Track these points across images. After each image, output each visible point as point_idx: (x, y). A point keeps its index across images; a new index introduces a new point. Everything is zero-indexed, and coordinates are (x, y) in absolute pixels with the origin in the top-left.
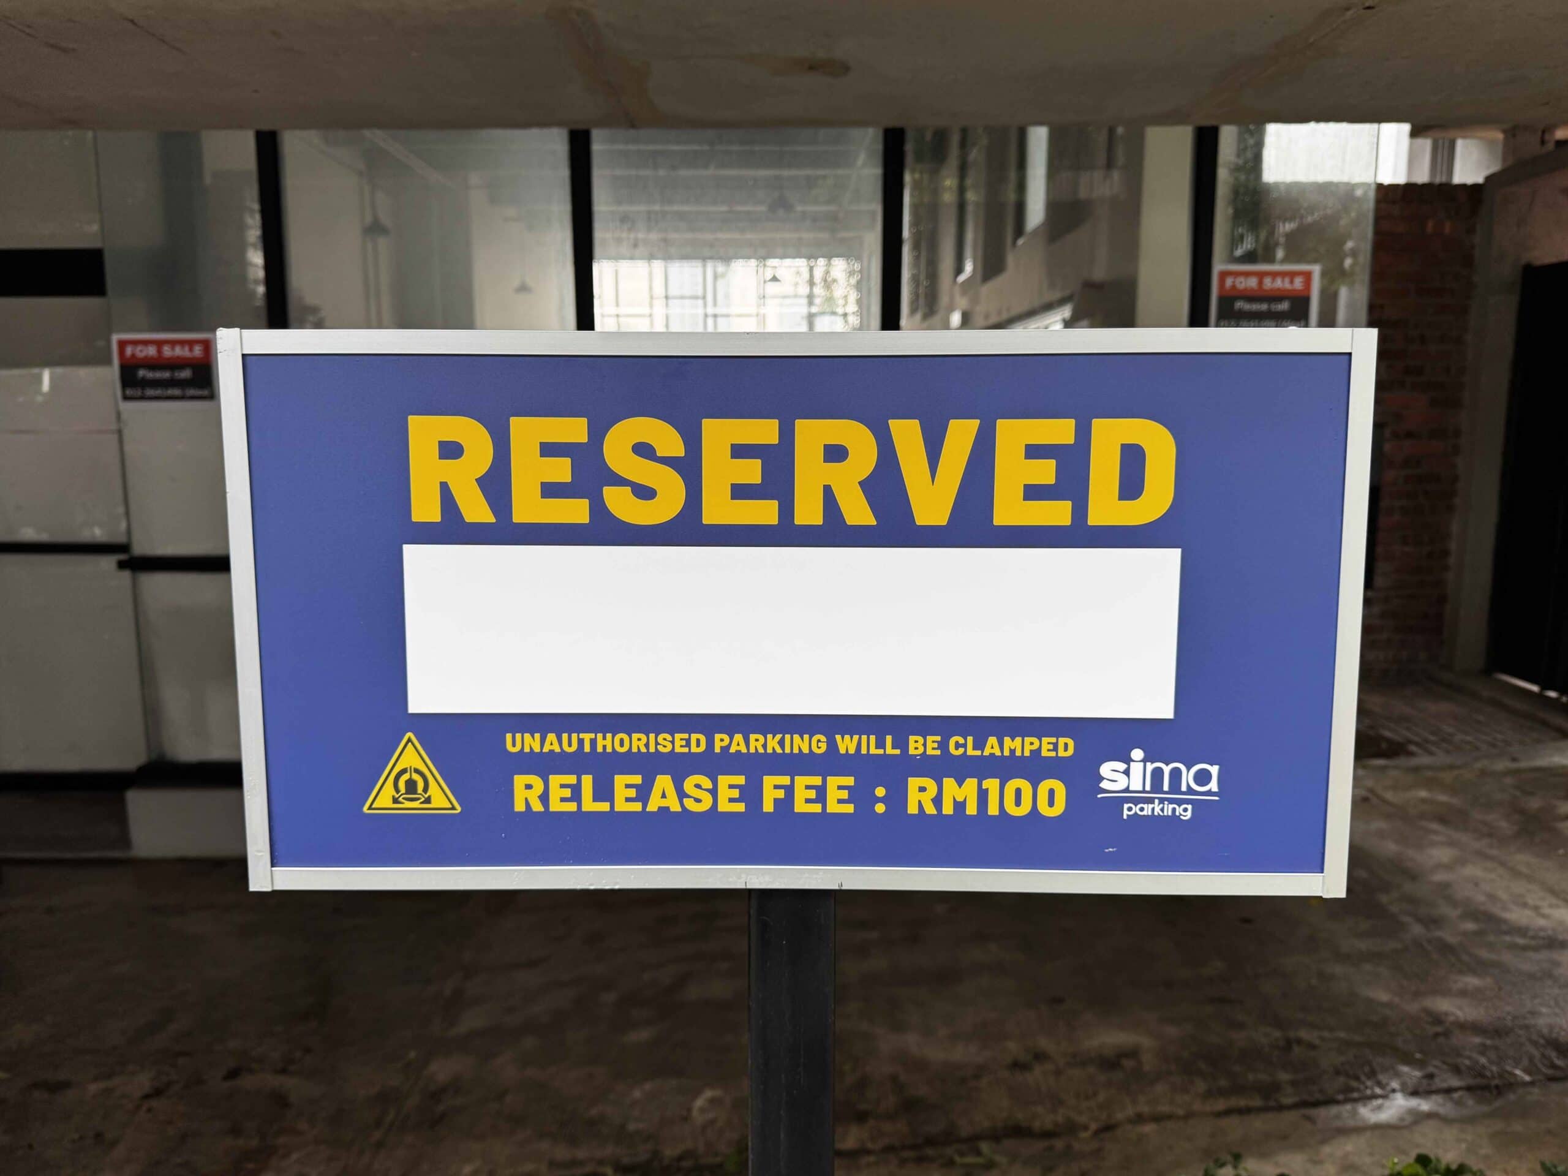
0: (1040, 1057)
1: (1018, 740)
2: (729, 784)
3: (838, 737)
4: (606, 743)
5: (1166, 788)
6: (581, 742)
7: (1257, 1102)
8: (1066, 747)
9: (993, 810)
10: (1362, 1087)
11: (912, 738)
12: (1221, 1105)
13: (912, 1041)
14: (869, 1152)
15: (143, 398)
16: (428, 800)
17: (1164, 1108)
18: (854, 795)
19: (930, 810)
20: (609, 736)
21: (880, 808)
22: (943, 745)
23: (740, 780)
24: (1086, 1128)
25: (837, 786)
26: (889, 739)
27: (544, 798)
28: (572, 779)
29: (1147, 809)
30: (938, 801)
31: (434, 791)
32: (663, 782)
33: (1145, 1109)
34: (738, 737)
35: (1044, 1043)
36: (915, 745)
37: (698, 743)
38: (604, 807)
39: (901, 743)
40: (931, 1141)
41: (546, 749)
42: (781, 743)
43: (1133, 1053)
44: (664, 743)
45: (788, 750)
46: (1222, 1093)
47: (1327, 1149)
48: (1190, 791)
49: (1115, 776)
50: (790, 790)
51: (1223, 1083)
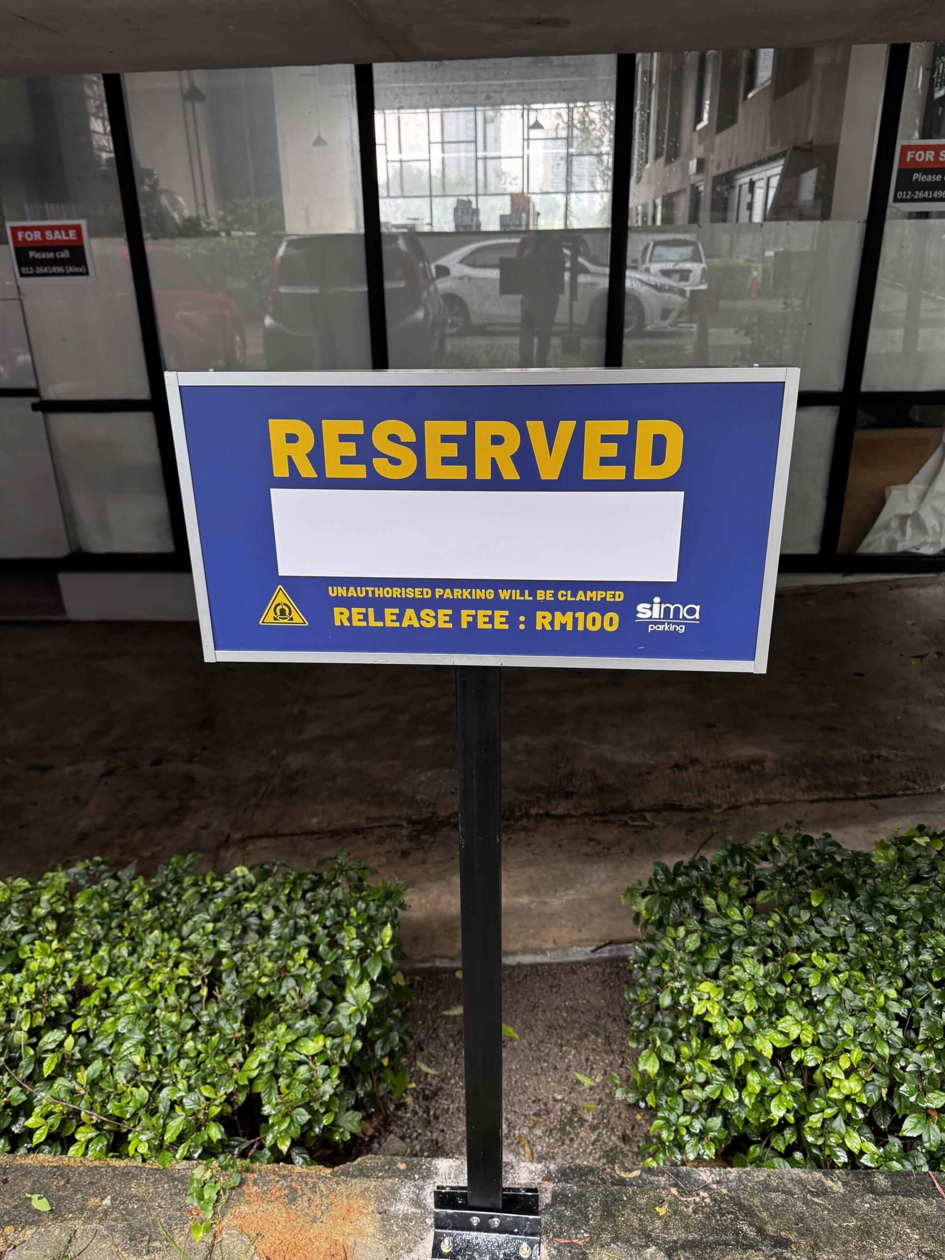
0: (694, 761)
1: (595, 592)
2: (444, 615)
3: (500, 591)
4: (380, 592)
5: (671, 617)
6: (367, 592)
7: (841, 794)
8: (620, 596)
9: (581, 628)
10: (917, 787)
11: (539, 592)
12: (815, 796)
13: (606, 750)
14: (572, 816)
15: (35, 275)
16: (291, 619)
17: (777, 797)
18: (509, 619)
19: (548, 628)
20: (381, 589)
21: (522, 627)
22: (555, 595)
23: (450, 612)
24: (720, 807)
25: (500, 616)
26: (527, 592)
27: (350, 619)
28: (363, 610)
29: (661, 628)
30: (552, 623)
31: (294, 614)
32: (410, 612)
33: (761, 796)
34: (448, 590)
35: (697, 753)
36: (541, 595)
37: (427, 593)
38: (380, 624)
39: (533, 594)
40: (613, 811)
41: (349, 595)
42: (470, 594)
43: (759, 761)
44: (410, 593)
45: (474, 597)
46: (817, 788)
47: (882, 825)
48: (684, 618)
49: (644, 611)
50: (475, 617)
51: (820, 782)
